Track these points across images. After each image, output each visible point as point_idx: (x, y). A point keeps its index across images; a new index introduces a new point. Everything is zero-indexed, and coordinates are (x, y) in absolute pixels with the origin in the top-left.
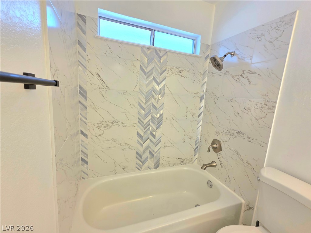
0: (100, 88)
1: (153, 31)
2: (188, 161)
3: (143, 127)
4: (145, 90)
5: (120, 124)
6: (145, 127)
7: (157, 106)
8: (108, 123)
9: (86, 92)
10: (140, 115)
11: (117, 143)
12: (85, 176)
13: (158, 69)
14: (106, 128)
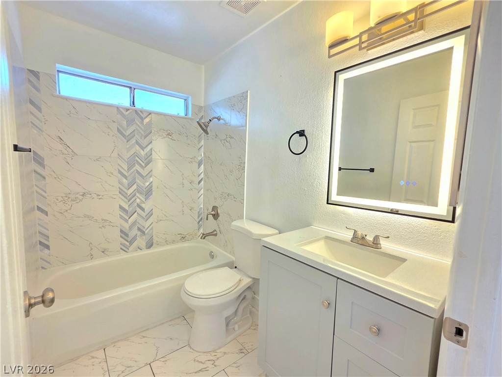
0: (63, 154)
1: (132, 89)
2: (191, 237)
3: (127, 199)
4: (127, 155)
5: (94, 196)
6: (130, 198)
7: (144, 173)
8: (77, 196)
9: (43, 159)
10: (121, 185)
11: (91, 220)
12: (45, 265)
13: (141, 131)
14: (74, 202)
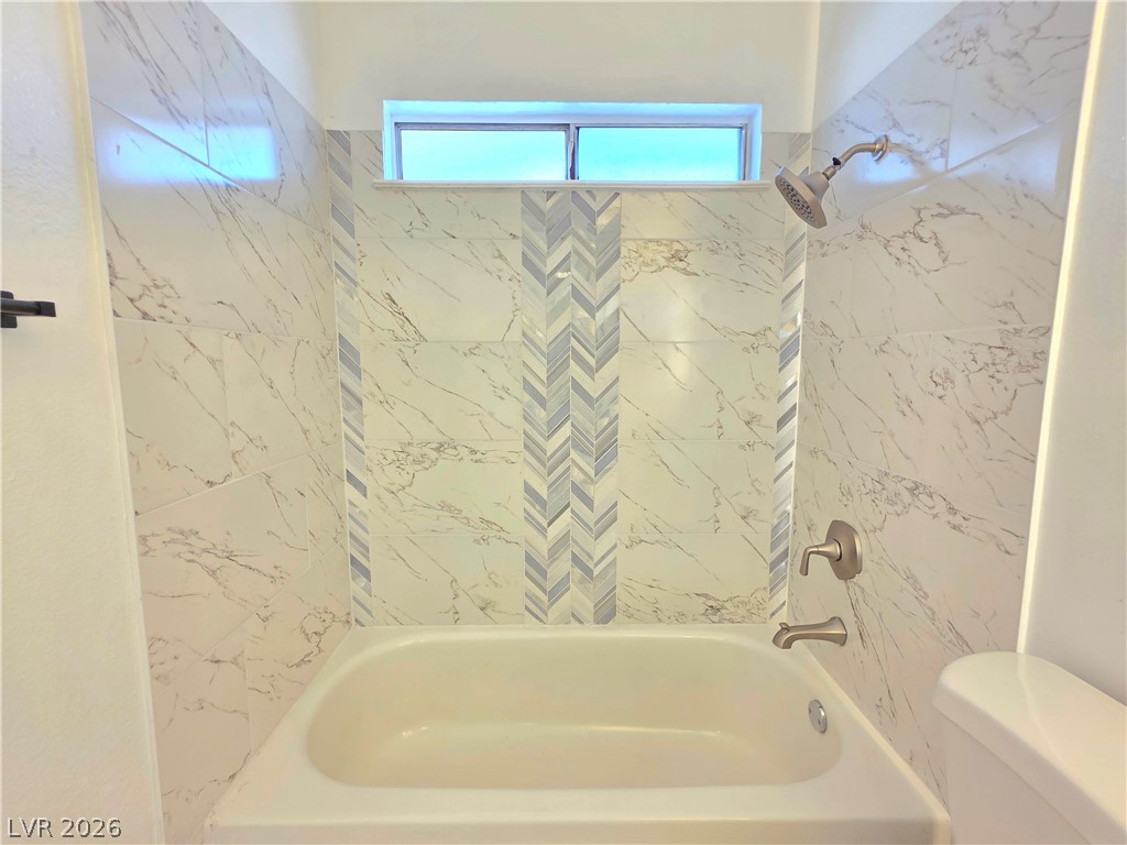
0: (397, 339)
1: (572, 128)
2: (742, 611)
3: (544, 465)
4: (544, 336)
5: (464, 452)
6: (552, 465)
7: (594, 387)
8: (426, 450)
9: (356, 354)
10: (530, 423)
11: (456, 518)
12: (364, 617)
13: (587, 255)
14: (418, 467)
